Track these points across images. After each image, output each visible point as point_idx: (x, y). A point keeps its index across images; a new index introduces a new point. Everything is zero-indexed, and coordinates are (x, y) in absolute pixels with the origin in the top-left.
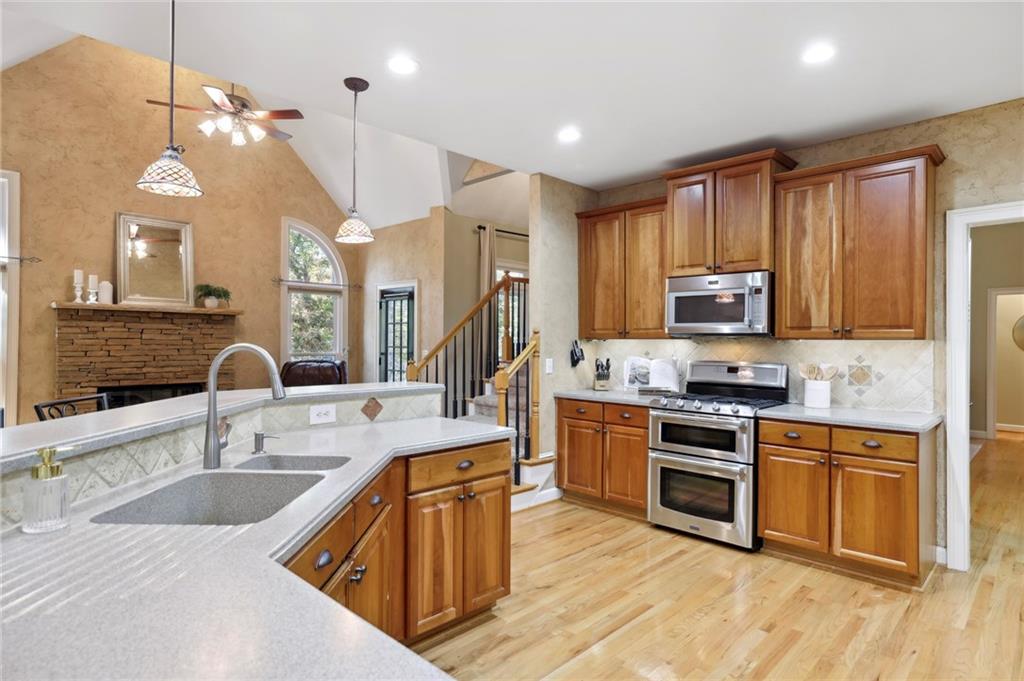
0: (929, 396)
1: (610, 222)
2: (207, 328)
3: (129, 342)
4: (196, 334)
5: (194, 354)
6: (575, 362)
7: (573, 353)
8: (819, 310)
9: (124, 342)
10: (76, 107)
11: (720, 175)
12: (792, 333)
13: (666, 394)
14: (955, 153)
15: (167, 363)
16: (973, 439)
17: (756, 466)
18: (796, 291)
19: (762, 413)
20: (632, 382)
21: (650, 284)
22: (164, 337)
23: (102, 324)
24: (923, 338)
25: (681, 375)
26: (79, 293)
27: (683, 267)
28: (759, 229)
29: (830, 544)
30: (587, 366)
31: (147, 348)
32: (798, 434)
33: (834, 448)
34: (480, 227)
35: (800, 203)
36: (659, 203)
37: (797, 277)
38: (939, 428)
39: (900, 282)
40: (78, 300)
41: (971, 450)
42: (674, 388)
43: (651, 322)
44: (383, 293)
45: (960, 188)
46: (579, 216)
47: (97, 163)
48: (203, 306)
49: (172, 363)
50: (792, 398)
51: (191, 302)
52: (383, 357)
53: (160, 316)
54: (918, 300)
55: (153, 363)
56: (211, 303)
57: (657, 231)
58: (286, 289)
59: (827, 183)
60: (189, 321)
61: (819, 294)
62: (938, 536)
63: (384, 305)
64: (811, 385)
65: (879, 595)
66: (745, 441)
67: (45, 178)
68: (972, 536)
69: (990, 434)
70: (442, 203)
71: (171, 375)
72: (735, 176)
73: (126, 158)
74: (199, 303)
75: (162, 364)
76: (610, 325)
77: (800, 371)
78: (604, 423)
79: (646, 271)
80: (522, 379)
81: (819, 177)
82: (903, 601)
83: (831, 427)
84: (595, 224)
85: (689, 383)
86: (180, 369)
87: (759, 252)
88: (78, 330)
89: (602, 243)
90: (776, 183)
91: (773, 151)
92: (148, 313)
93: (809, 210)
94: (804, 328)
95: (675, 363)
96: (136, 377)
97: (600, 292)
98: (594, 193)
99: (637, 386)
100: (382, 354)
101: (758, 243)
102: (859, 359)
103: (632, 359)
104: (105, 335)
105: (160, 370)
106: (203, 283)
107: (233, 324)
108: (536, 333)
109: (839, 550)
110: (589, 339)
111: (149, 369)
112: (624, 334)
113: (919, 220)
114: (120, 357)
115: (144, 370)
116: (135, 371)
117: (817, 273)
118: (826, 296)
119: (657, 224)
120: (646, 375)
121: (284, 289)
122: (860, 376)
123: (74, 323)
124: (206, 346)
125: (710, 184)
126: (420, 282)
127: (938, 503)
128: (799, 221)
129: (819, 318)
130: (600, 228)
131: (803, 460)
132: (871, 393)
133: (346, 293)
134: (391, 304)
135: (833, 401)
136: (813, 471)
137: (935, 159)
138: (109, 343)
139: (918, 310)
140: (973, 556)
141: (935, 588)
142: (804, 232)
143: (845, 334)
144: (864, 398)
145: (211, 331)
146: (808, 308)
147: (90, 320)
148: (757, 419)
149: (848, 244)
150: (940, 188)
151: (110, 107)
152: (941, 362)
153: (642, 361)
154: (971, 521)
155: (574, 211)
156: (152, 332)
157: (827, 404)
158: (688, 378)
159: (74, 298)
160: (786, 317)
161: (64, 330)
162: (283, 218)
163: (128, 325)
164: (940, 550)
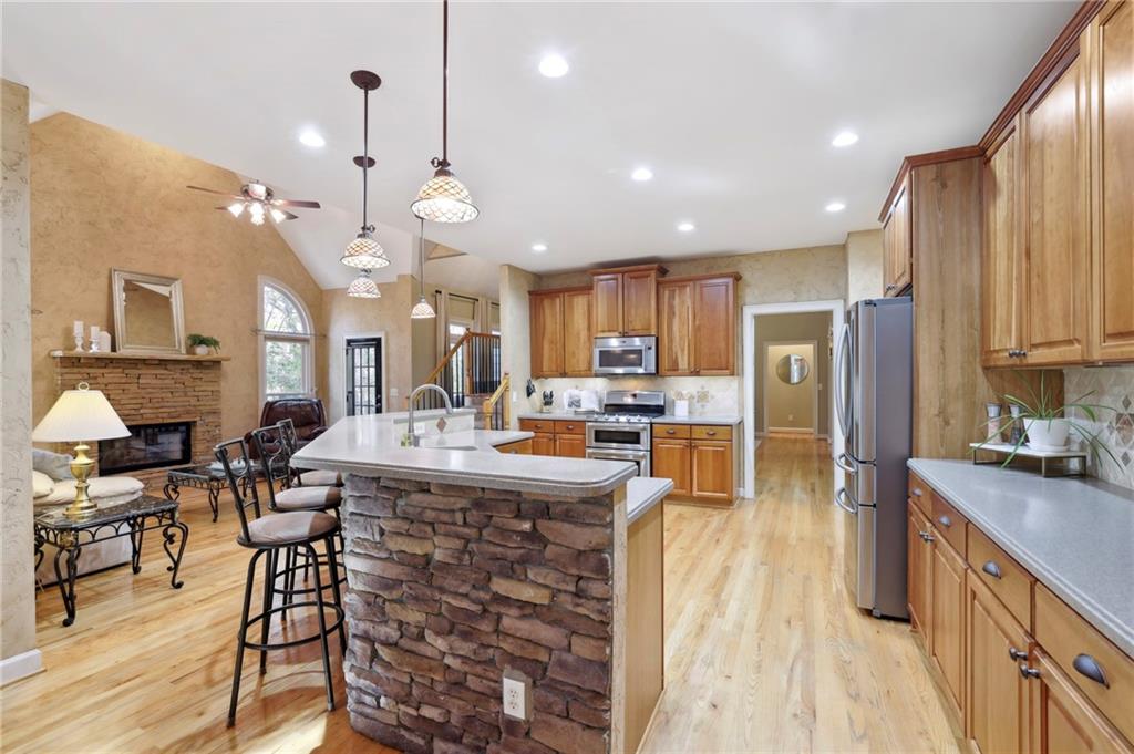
0: (736, 407)
1: (553, 299)
2: (196, 373)
3: (127, 386)
4: (186, 378)
5: (186, 396)
6: (529, 394)
7: (528, 388)
8: (683, 360)
9: (122, 386)
10: (71, 171)
11: (626, 275)
12: (669, 373)
13: (593, 412)
14: (746, 276)
15: (162, 404)
16: (756, 438)
17: (651, 451)
18: (670, 348)
19: (654, 420)
20: (570, 406)
21: (582, 341)
22: (159, 382)
23: (102, 371)
24: (733, 375)
25: (600, 401)
26: (79, 343)
27: (603, 331)
28: (649, 311)
29: (691, 490)
30: (537, 397)
31: (143, 391)
32: (674, 431)
33: (694, 437)
34: (437, 292)
35: (672, 297)
36: (587, 289)
37: (671, 341)
38: (741, 423)
39: (723, 345)
40: (79, 350)
41: (755, 444)
42: (597, 409)
43: (583, 366)
44: (349, 342)
45: (749, 295)
46: (530, 293)
47: (92, 224)
48: (194, 354)
49: (166, 404)
50: (667, 413)
51: (183, 351)
52: (350, 395)
53: (157, 362)
54: (731, 355)
55: (150, 405)
56: (201, 351)
57: (586, 308)
58: (262, 337)
59: (685, 286)
60: (182, 367)
61: (683, 350)
62: (741, 483)
63: (350, 352)
64: (678, 403)
65: (715, 512)
66: (645, 437)
67: (42, 236)
68: (756, 484)
69: (765, 434)
70: (409, 272)
71: (165, 415)
72: (635, 278)
73: (118, 219)
74: (190, 350)
75: (157, 405)
76: (554, 368)
77: (672, 395)
78: (555, 433)
79: (578, 334)
80: (499, 407)
81: (682, 283)
82: (726, 514)
83: (691, 425)
84: (542, 300)
85: (606, 406)
86: (173, 410)
87: (649, 325)
88: (79, 376)
89: (548, 311)
90: (658, 284)
91: (656, 265)
92: (145, 360)
93: (677, 301)
94: (675, 370)
95: (596, 392)
96: (134, 417)
97: (546, 346)
98: (539, 277)
99: (573, 408)
100: (349, 392)
101: (649, 320)
102: (703, 388)
103: (569, 391)
104: (105, 381)
105: (155, 411)
106: (193, 333)
107: (220, 369)
108: (506, 374)
109: (696, 493)
110: (537, 378)
111: (146, 411)
112: (564, 375)
113: (731, 311)
114: (119, 400)
115: (141, 411)
116: (133, 412)
117: (681, 338)
118: (686, 352)
119: (586, 304)
120: (579, 401)
121: (261, 338)
122: (703, 397)
123: (76, 370)
124: (197, 389)
125: (620, 280)
126: (387, 335)
127: (741, 464)
128: (671, 307)
129: (683, 364)
130: (547, 303)
131: (677, 445)
132: (709, 407)
133: (312, 342)
134: (357, 351)
135: (690, 412)
136: (682, 452)
137: (737, 278)
138: (109, 387)
139: (731, 360)
140: (756, 492)
141: (739, 507)
142: (674, 314)
143: (696, 373)
144: (706, 410)
145: (201, 375)
146: (676, 358)
147: (91, 366)
148: (652, 424)
149: (697, 323)
150: (740, 293)
151: (103, 173)
152: (741, 388)
153: (576, 392)
154: (756, 478)
155: (528, 289)
156: (148, 377)
157: (686, 414)
158: (605, 402)
159: (75, 346)
160: (665, 363)
161: (67, 377)
162: (259, 276)
163: (127, 371)
164: (741, 489)
